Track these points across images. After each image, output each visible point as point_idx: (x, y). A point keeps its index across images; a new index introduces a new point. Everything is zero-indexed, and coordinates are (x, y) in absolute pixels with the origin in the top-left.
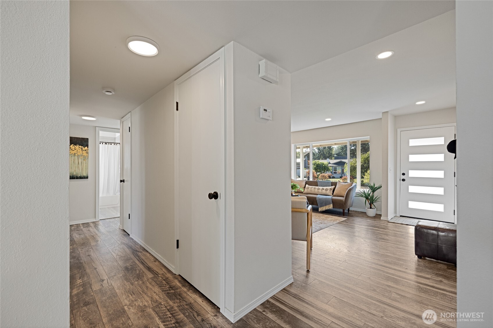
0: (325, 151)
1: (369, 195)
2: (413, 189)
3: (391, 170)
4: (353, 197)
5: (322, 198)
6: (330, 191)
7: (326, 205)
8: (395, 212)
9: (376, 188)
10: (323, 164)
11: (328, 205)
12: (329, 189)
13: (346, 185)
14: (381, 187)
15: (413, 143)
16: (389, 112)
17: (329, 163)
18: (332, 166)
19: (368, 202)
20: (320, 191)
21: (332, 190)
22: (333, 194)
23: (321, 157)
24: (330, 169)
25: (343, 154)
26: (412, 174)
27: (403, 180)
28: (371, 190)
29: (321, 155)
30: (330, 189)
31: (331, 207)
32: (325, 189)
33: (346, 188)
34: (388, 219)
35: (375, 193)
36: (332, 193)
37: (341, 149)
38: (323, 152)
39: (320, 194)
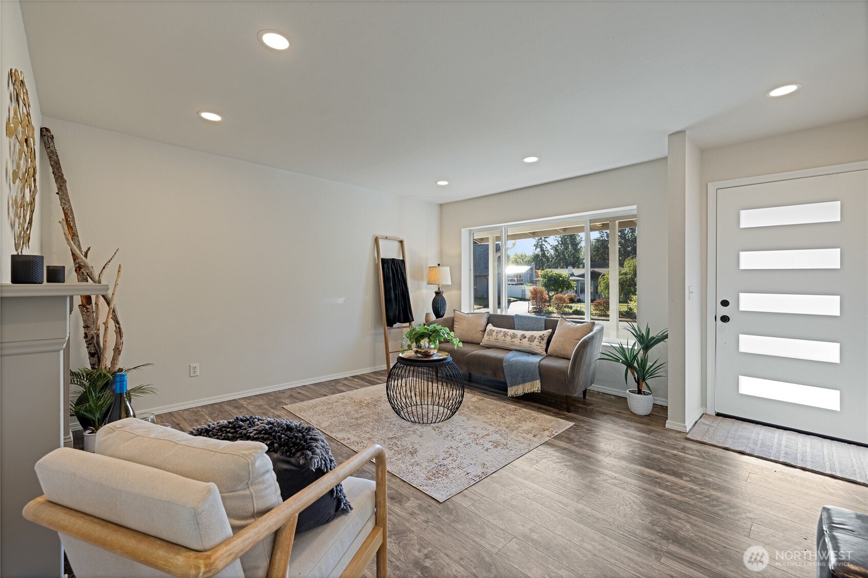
0: (567, 253)
1: (635, 357)
2: (749, 344)
3: (692, 292)
4: (594, 360)
5: (517, 362)
6: (540, 343)
7: (524, 382)
8: (704, 403)
9: (653, 338)
10: (561, 277)
11: (529, 381)
12: (538, 337)
13: (576, 329)
14: (666, 337)
15: (750, 219)
16: (687, 132)
17: (572, 275)
18: (577, 281)
19: (634, 375)
20: (517, 341)
21: (545, 341)
22: (546, 351)
23: (560, 265)
24: (573, 285)
25: (599, 259)
26: (749, 302)
27: (725, 319)
28: (641, 343)
29: (560, 260)
30: (540, 337)
31: (535, 386)
32: (529, 338)
33: (577, 337)
34: (685, 427)
35: (649, 352)
36: (545, 346)
37: (595, 251)
38: (564, 255)
39: (516, 350)
